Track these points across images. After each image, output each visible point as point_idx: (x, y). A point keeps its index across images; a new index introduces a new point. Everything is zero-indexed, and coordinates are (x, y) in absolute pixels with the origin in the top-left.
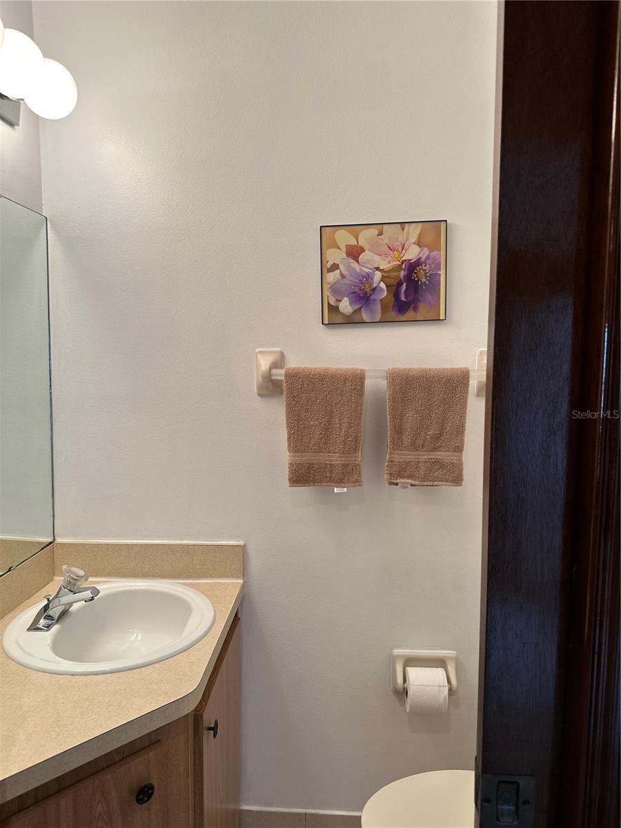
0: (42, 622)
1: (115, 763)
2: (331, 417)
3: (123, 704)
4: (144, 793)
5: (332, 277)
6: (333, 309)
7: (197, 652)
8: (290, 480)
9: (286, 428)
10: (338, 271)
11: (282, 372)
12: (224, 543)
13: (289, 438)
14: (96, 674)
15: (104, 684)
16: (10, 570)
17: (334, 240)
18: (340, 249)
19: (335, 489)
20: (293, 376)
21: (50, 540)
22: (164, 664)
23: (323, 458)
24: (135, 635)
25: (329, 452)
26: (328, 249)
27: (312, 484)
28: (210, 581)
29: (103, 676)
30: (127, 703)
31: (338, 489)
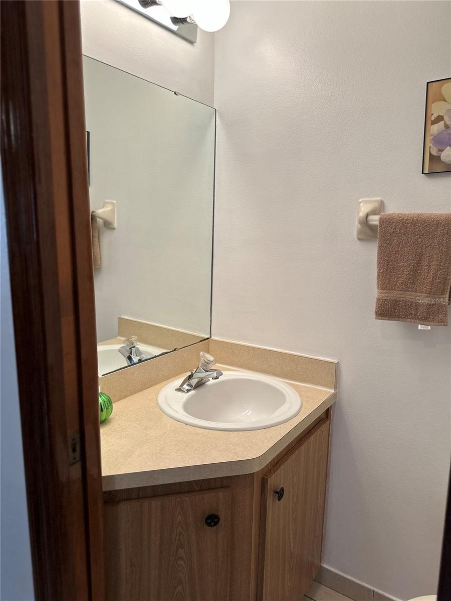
0: (186, 387)
1: (194, 491)
2: (420, 260)
3: (206, 452)
4: (212, 520)
5: (435, 129)
6: (434, 159)
7: (274, 432)
8: (376, 313)
9: (376, 267)
10: (442, 123)
11: (377, 217)
12: (321, 358)
13: (379, 276)
14: (200, 427)
15: (201, 435)
16: (175, 350)
17: (441, 94)
18: (446, 101)
19: (419, 326)
20: (386, 222)
21: (208, 336)
22: (246, 433)
23: (409, 296)
24: (247, 411)
25: (416, 292)
26: (433, 103)
27: (396, 319)
28: (309, 386)
29: (204, 430)
30: (208, 452)
31: (423, 326)
